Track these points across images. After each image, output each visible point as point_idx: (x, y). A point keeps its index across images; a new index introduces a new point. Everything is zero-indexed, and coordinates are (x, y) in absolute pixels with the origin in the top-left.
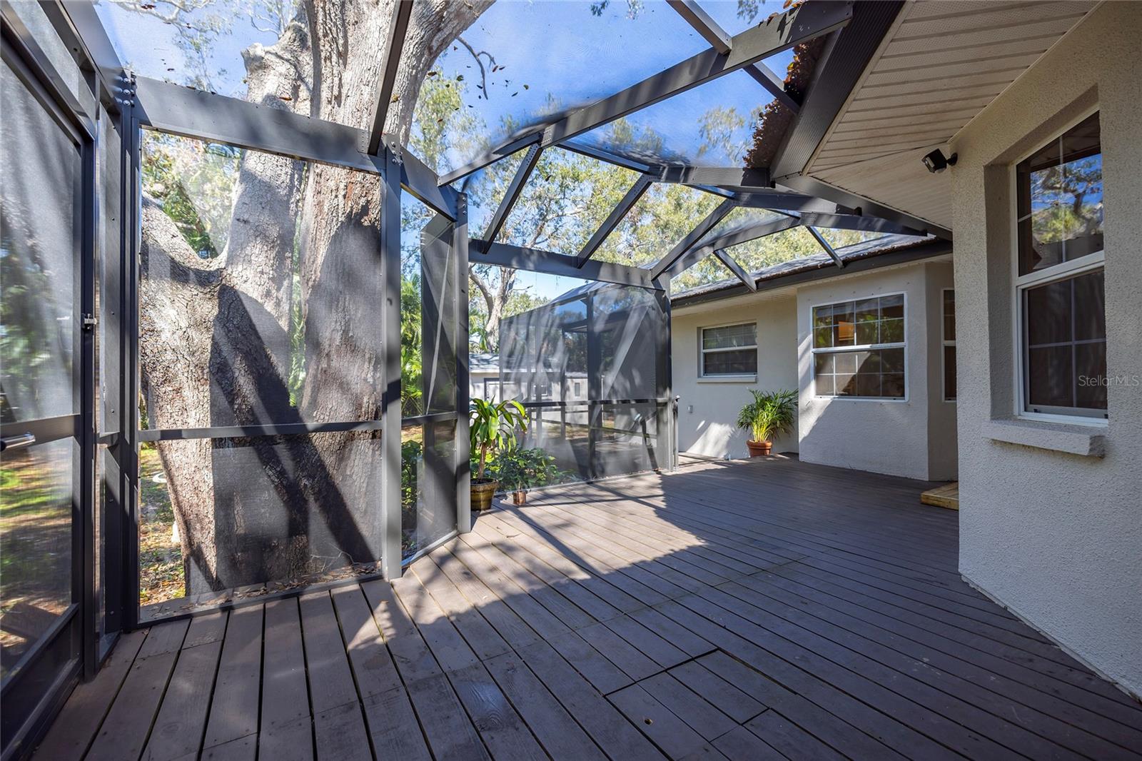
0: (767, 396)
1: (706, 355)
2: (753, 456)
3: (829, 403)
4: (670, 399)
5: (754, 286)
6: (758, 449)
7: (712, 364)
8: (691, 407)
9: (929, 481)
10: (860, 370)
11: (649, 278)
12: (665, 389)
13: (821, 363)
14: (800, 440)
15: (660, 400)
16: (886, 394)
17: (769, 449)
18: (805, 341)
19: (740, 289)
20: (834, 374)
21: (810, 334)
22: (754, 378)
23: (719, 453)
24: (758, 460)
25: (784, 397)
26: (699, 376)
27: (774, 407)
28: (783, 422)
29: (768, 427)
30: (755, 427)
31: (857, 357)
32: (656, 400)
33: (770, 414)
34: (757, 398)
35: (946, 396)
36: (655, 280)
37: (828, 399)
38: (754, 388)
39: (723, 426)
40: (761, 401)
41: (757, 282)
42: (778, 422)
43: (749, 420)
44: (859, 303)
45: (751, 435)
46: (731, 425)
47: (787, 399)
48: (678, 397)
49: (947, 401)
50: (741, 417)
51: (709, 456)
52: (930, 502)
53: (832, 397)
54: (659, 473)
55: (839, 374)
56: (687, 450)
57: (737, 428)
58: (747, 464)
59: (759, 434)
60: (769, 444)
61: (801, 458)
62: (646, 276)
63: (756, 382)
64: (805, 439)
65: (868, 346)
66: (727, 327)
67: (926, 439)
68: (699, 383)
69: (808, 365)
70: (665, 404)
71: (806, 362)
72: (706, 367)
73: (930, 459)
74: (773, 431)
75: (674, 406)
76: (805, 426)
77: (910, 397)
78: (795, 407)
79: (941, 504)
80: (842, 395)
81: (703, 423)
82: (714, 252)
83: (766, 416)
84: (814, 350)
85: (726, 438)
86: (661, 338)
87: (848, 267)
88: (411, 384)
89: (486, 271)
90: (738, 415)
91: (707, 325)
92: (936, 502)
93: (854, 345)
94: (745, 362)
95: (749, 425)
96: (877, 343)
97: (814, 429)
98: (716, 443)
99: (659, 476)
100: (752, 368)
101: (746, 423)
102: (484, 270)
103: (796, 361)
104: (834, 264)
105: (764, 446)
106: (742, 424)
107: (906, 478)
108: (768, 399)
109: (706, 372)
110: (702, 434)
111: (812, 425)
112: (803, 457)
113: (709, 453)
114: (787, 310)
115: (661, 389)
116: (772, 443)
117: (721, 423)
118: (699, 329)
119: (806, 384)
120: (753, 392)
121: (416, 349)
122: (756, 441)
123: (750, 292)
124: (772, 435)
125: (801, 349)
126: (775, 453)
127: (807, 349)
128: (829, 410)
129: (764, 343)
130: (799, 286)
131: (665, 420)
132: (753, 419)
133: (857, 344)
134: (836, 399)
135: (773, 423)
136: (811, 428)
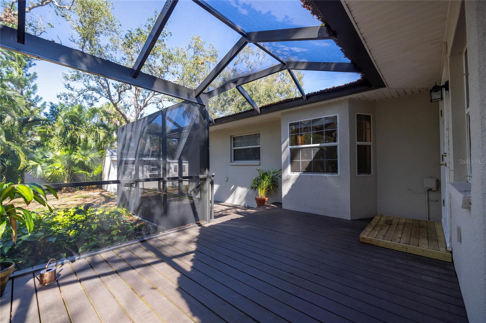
0: (265, 172)
1: (234, 150)
2: (258, 206)
3: (298, 176)
4: (208, 176)
5: (259, 111)
6: (261, 202)
7: (238, 156)
8: (227, 178)
9: (351, 220)
10: (314, 159)
11: (194, 95)
12: (205, 170)
13: (294, 154)
14: (283, 196)
15: (201, 176)
16: (327, 171)
17: (266, 202)
18: (285, 142)
19: (251, 113)
20: (301, 160)
21: (288, 138)
22: (259, 163)
23: (241, 203)
24: (261, 209)
25: (274, 173)
26: (231, 162)
27: (269, 178)
28: (273, 187)
29: (266, 189)
30: (260, 190)
31: (312, 150)
32: (198, 177)
33: (267, 182)
34: (260, 173)
35: (358, 172)
36: (197, 97)
37: (297, 174)
38: (258, 168)
39: (243, 188)
40: (263, 175)
41: (261, 108)
42: (271, 187)
43: (256, 186)
44: (314, 121)
45: (257, 194)
46: (247, 188)
47: (275, 174)
48: (214, 174)
49: (359, 175)
50: (252, 184)
51: (236, 204)
52: (366, 241)
53: (300, 173)
54: (199, 225)
55: (303, 160)
56: (225, 201)
57: (250, 190)
58: (255, 213)
59: (262, 194)
60: (267, 199)
61: (284, 207)
62: (192, 93)
63: (260, 165)
64: (285, 196)
65: (318, 145)
66: (245, 136)
67: (349, 197)
68: (231, 165)
69: (286, 157)
70: (205, 179)
71: (285, 155)
72: (234, 156)
73: (351, 208)
74: (269, 192)
75: (211, 180)
76: (286, 189)
77: (340, 173)
78: (279, 178)
79: (372, 243)
80: (304, 172)
81: (233, 187)
82: (237, 87)
83: (265, 183)
84: (290, 147)
85: (245, 195)
86: (203, 136)
87: (309, 100)
88: (75, 166)
89: (128, 108)
90: (250, 183)
91: (236, 134)
92: (369, 242)
93: (311, 144)
94: (255, 154)
95: (256, 188)
96: (323, 143)
97: (290, 191)
98: (240, 197)
99: (200, 228)
100: (258, 158)
101: (255, 187)
102: (127, 107)
103: (280, 154)
104: (301, 98)
105: (264, 200)
106: (253, 188)
107: (339, 218)
108: (266, 174)
109: (235, 160)
110: (232, 193)
111: (289, 189)
112: (285, 206)
113: (236, 202)
114: (276, 125)
115: (202, 170)
116: (268, 198)
117: (242, 187)
118: (231, 136)
119: (286, 167)
120: (258, 170)
121: (80, 146)
122: (260, 197)
123: (258, 114)
124: (268, 194)
125: (283, 146)
126: (270, 205)
127: (287, 147)
128: (298, 179)
129: (263, 144)
130: (282, 111)
131: (205, 190)
132: (258, 185)
133: (312, 144)
134: (302, 174)
135: (269, 187)
136: (289, 190)
